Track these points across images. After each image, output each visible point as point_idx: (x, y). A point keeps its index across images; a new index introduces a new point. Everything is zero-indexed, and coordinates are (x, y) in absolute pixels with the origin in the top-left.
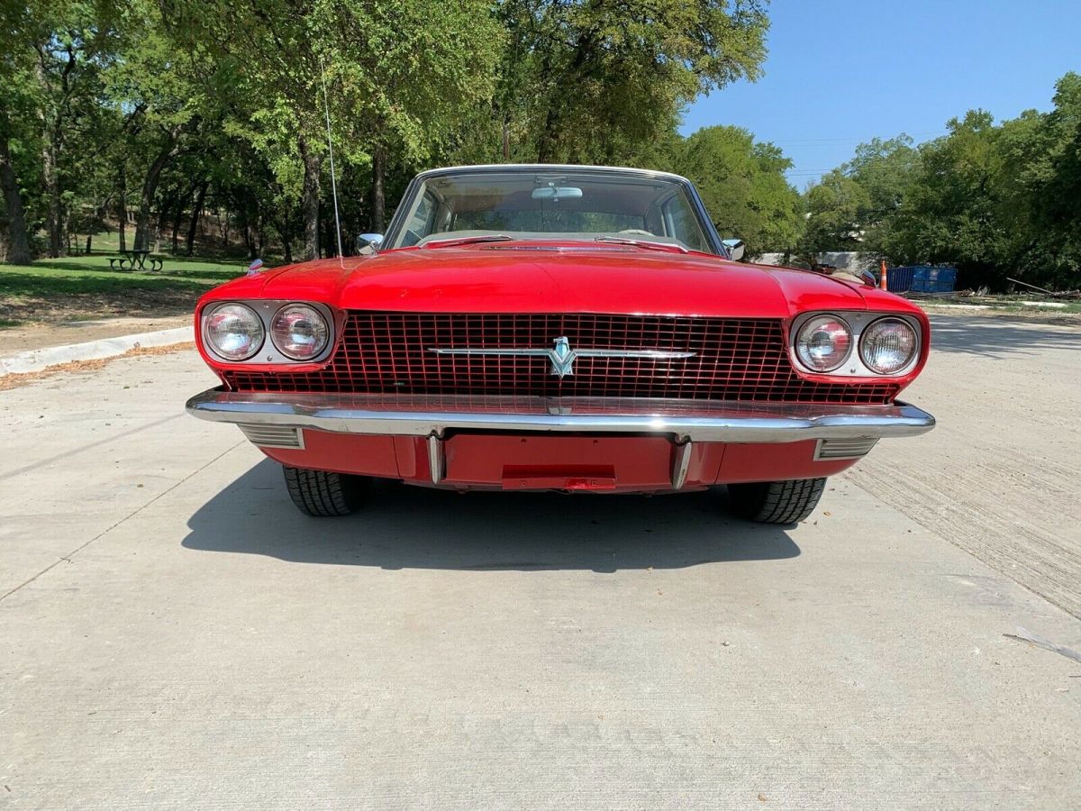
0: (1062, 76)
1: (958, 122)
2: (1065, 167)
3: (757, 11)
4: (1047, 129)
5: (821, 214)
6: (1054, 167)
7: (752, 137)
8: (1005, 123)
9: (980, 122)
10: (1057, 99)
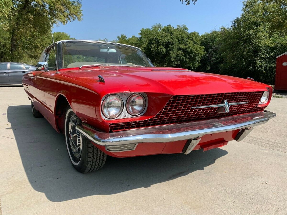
0: (141, 29)
1: (120, 37)
2: (147, 50)
3: (78, 2)
4: (140, 41)
5: (88, 58)
6: (144, 49)
7: (69, 36)
8: (129, 38)
9: (124, 38)
10: (141, 34)
